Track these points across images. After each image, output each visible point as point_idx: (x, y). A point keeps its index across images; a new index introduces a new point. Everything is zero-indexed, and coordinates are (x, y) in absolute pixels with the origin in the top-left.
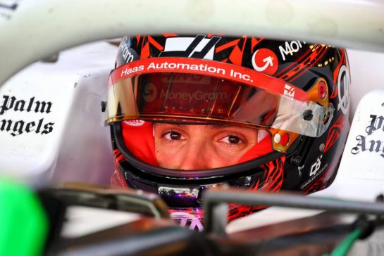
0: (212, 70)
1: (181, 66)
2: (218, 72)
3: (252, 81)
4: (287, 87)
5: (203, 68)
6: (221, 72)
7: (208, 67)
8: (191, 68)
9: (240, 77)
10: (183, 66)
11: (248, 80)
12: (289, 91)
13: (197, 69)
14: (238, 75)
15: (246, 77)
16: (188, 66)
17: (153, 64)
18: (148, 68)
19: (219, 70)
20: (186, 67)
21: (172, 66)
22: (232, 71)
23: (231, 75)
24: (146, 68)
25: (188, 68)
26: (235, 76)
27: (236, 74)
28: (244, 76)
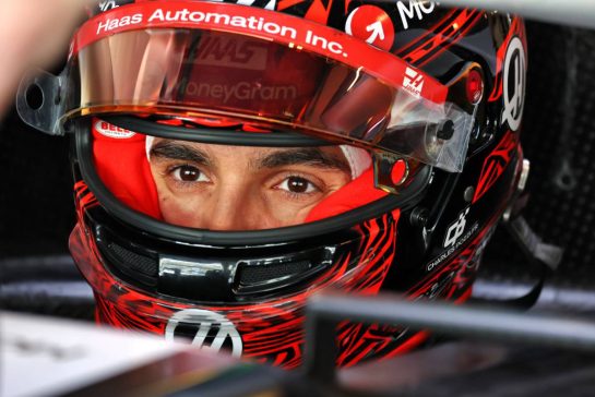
0: (272, 28)
1: (213, 18)
2: (283, 33)
3: (345, 55)
4: (411, 72)
5: (256, 24)
6: (289, 33)
7: (265, 22)
8: (233, 23)
9: (324, 46)
10: (218, 17)
11: (339, 52)
12: (412, 80)
13: (243, 24)
14: (320, 43)
15: (335, 48)
16: (227, 18)
17: (160, 11)
18: (151, 19)
19: (284, 29)
20: (222, 20)
21: (197, 17)
22: (309, 33)
23: (308, 40)
24: (145, 19)
25: (227, 22)
26: (314, 43)
27: (316, 39)
28: (331, 45)
